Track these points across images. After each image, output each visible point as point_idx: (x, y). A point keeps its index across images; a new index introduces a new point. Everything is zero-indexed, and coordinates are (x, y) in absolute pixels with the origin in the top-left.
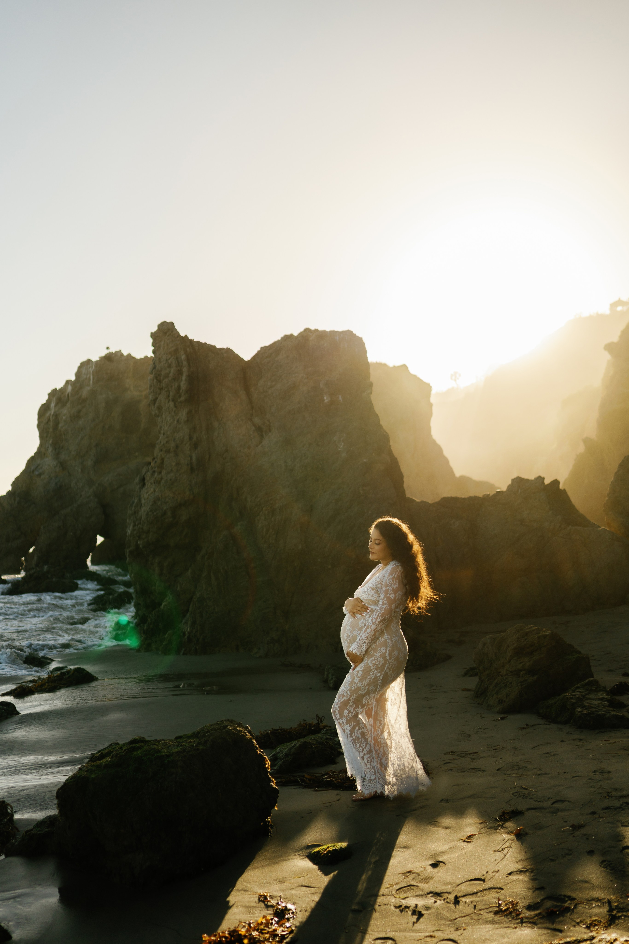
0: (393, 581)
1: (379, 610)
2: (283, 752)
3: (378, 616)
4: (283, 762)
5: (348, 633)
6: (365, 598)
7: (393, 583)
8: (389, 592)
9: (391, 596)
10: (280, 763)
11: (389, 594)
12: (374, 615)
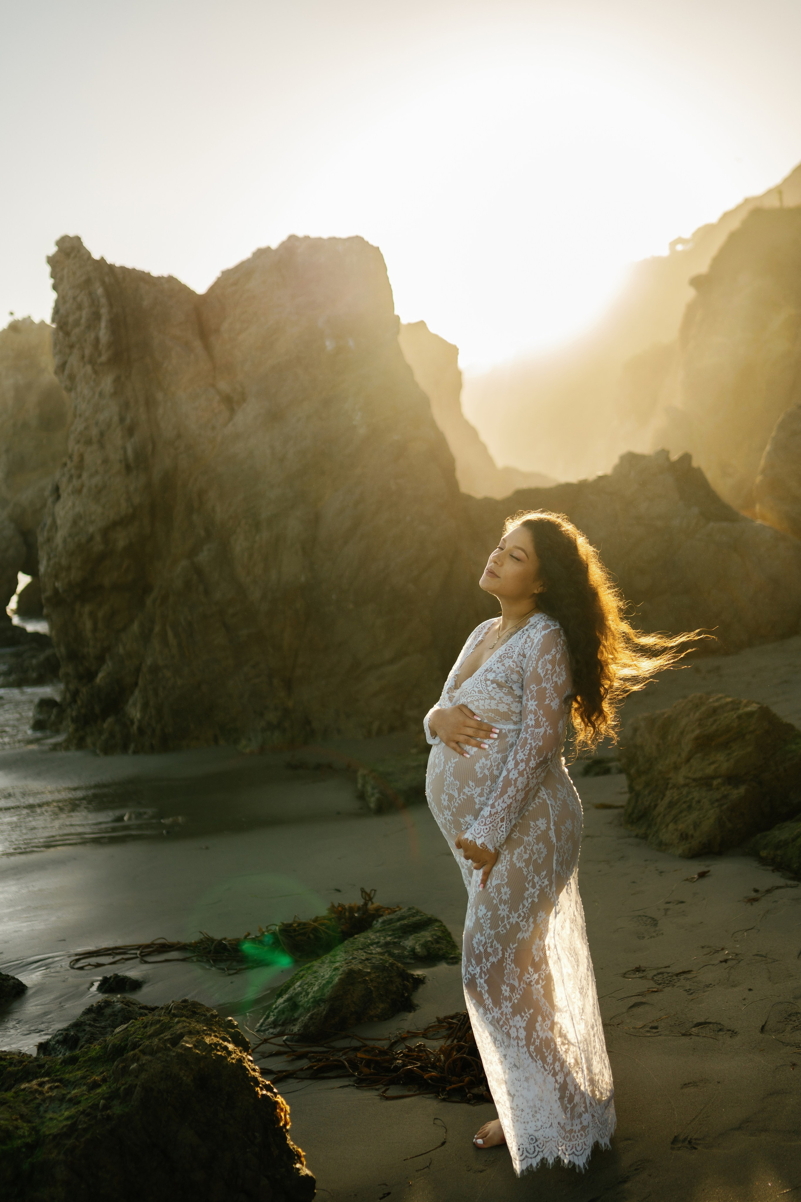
0: (554, 667)
1: (529, 741)
2: (307, 994)
3: (530, 754)
4: (311, 1018)
5: (451, 792)
6: (482, 708)
7: (555, 672)
8: (547, 695)
9: (552, 704)
10: (305, 1018)
11: (547, 700)
12: (520, 754)
